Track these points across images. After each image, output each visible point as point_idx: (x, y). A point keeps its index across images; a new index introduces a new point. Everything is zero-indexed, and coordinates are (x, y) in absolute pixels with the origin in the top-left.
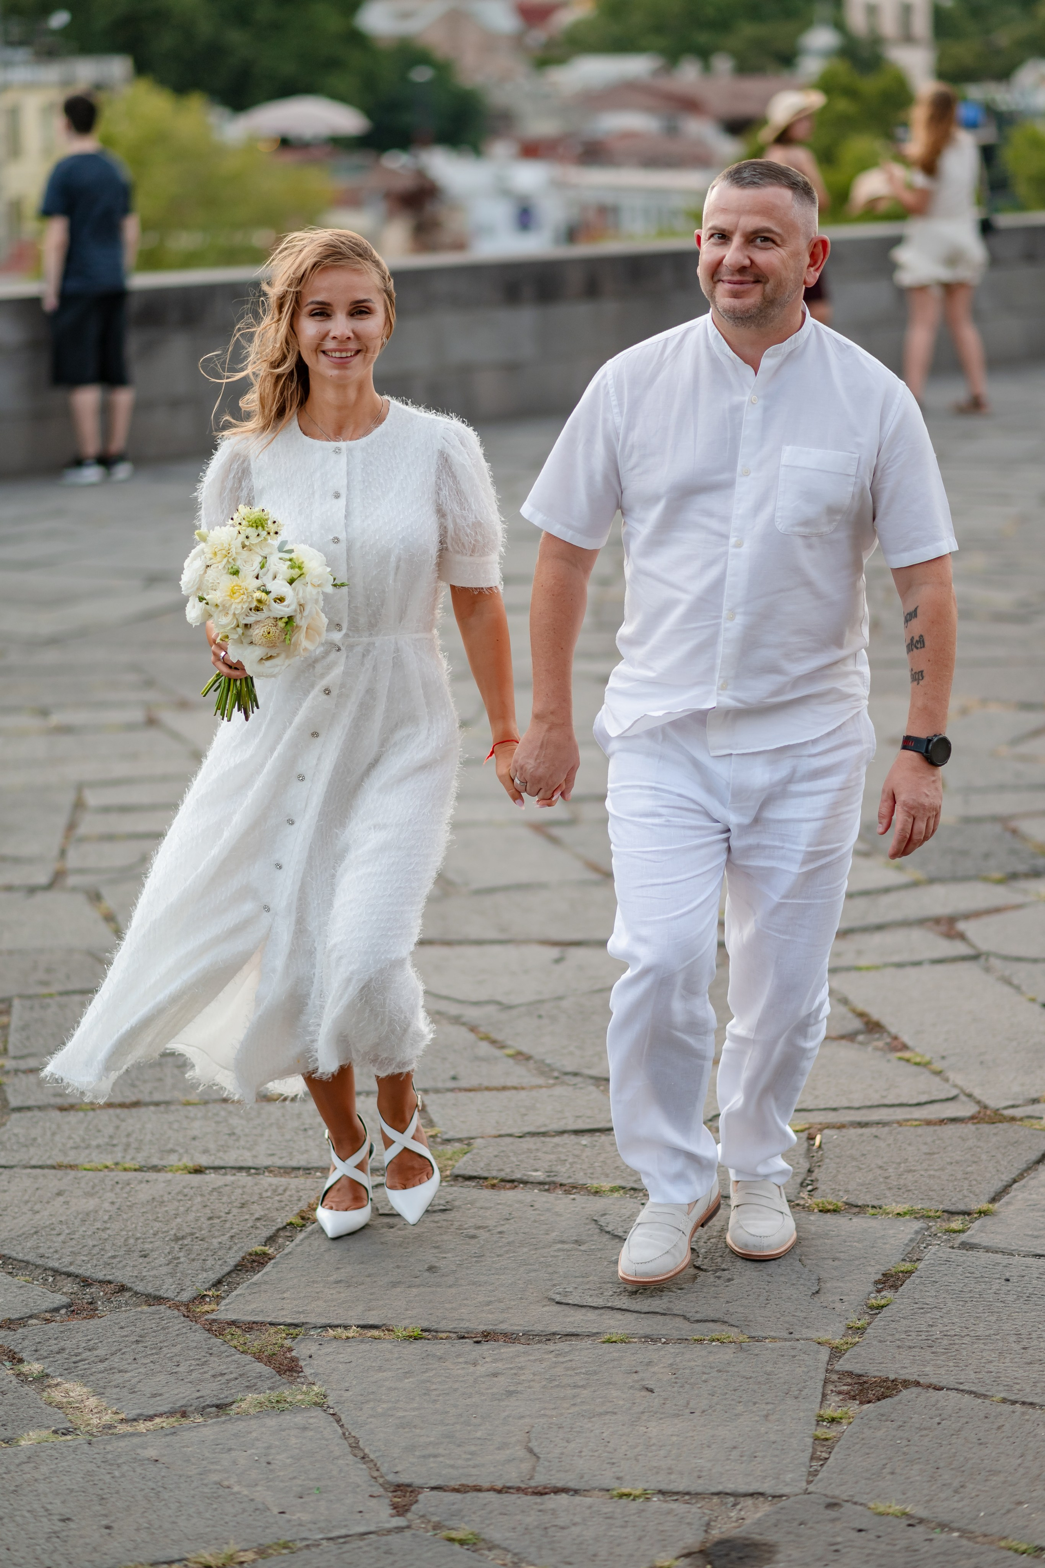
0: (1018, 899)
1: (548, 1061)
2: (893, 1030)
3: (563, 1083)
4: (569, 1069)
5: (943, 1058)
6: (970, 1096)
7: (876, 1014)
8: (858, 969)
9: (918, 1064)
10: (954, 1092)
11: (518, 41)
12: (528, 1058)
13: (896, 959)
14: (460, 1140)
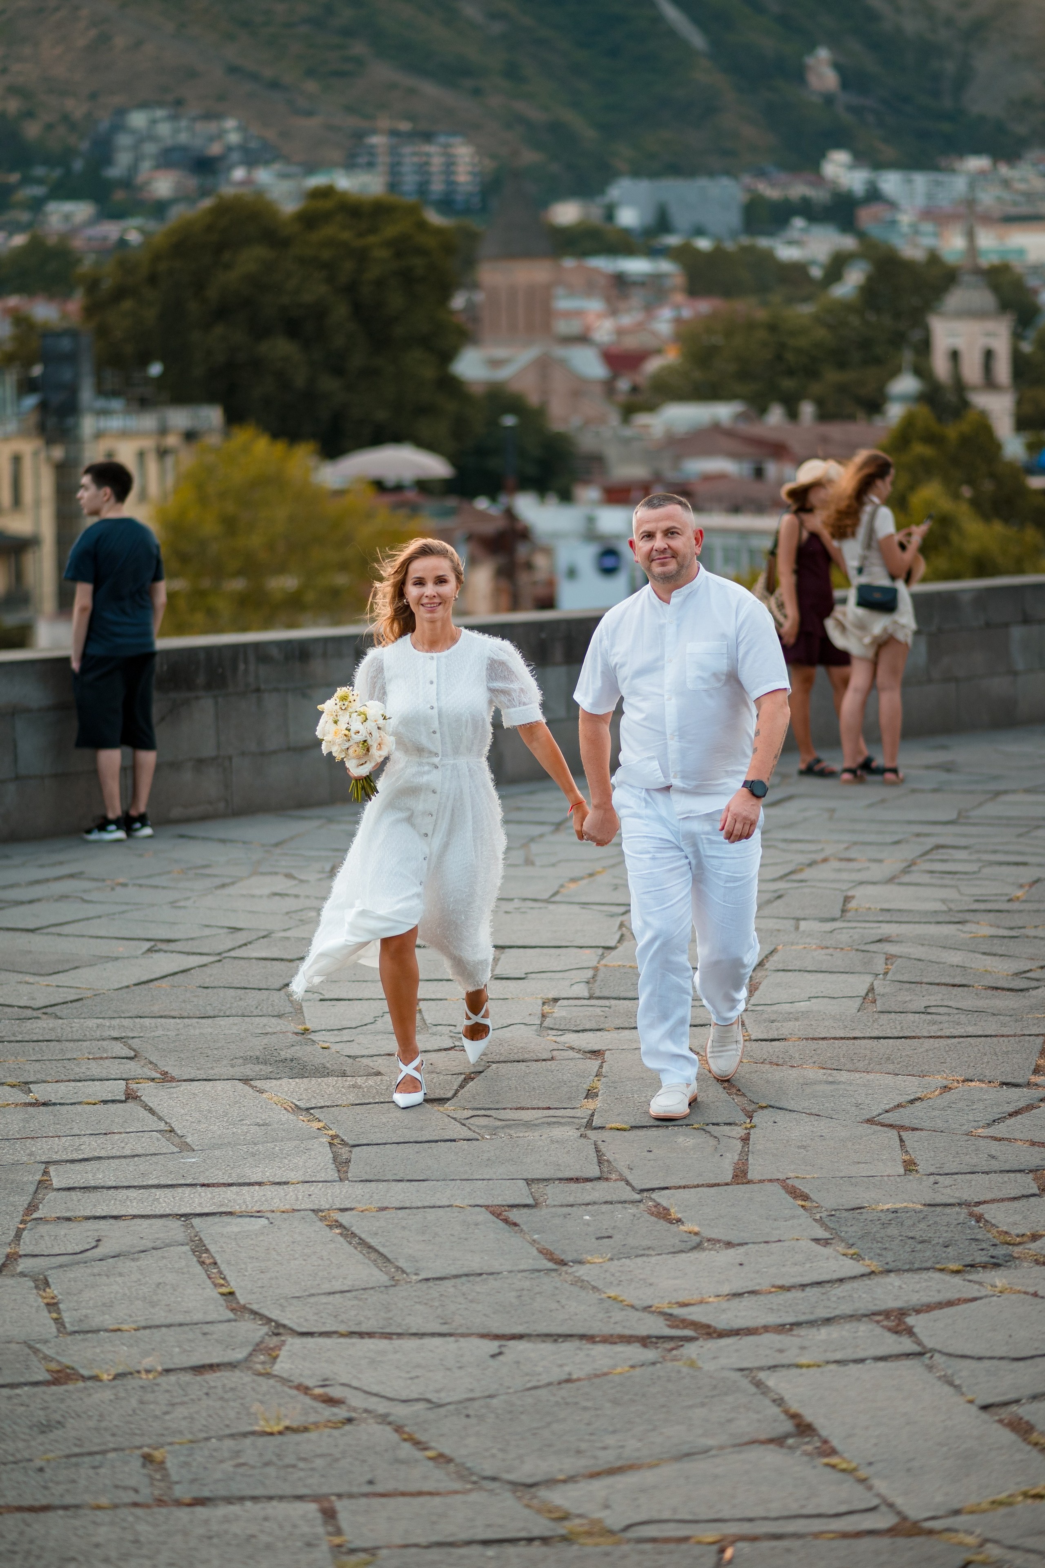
0: (973, 1291)
1: (469, 1465)
2: (824, 1433)
3: (481, 1489)
4: (488, 1473)
5: (870, 1464)
6: (891, 1506)
7: (809, 1416)
8: (799, 1366)
9: (843, 1471)
10: (875, 1502)
11: (609, 387)
12: (450, 1460)
13: (838, 1356)
14: (364, 1550)
